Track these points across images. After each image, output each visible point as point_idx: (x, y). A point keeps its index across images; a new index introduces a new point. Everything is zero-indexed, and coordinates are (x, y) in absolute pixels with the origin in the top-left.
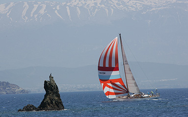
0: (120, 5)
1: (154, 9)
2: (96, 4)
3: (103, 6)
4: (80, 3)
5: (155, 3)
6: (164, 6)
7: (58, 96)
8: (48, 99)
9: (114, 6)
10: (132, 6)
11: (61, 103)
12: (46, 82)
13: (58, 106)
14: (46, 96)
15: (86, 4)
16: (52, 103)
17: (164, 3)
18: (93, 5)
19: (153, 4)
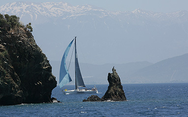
0: (43, 11)
1: (73, 15)
2: (22, 10)
3: (28, 12)
4: (7, 8)
5: (73, 10)
6: (82, 13)
7: (121, 87)
8: (112, 90)
9: (38, 12)
10: (53, 13)
11: (123, 94)
12: (109, 74)
13: (121, 97)
14: (109, 88)
15: (13, 9)
16: (116, 94)
17: (81, 11)
18: (19, 11)
19: (72, 11)
